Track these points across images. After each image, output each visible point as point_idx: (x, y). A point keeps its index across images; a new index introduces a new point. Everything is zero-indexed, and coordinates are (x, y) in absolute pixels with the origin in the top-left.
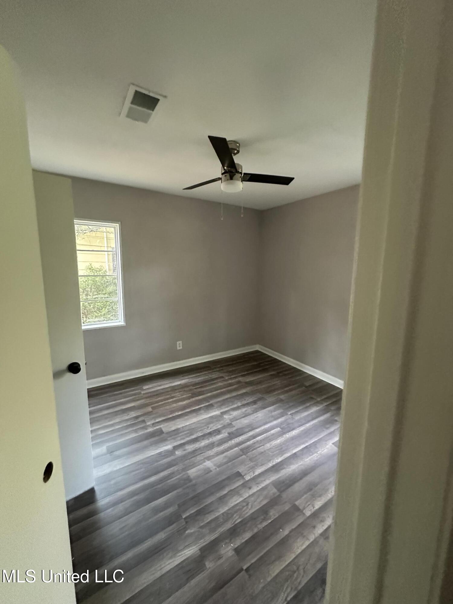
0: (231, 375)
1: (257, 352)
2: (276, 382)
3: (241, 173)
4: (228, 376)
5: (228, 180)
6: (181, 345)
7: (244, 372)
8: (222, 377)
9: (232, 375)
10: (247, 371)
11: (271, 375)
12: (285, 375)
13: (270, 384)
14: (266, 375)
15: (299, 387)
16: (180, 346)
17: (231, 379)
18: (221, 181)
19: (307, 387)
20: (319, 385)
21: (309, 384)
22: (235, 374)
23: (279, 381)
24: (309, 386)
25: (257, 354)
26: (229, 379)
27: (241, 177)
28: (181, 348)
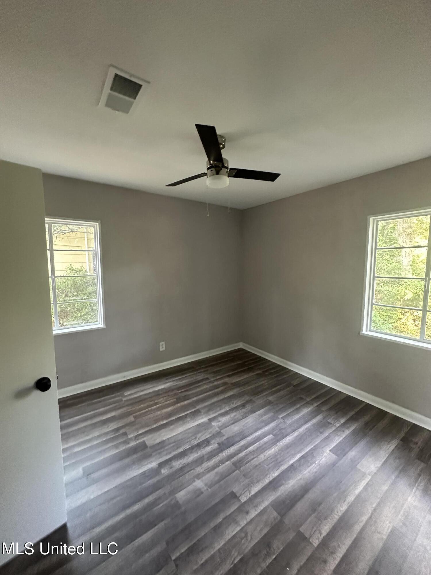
0: (216, 377)
1: (241, 350)
2: (263, 382)
3: (227, 168)
4: (213, 377)
5: (214, 175)
6: (164, 346)
8: (207, 379)
9: (218, 375)
10: (233, 370)
12: (271, 374)
13: (257, 385)
15: (287, 386)
16: (163, 348)
17: (217, 380)
18: (206, 176)
19: (294, 386)
20: (307, 384)
21: (296, 383)
22: (221, 375)
23: (266, 381)
24: (296, 385)
25: (241, 352)
26: (214, 380)
27: (227, 172)
28: (164, 349)
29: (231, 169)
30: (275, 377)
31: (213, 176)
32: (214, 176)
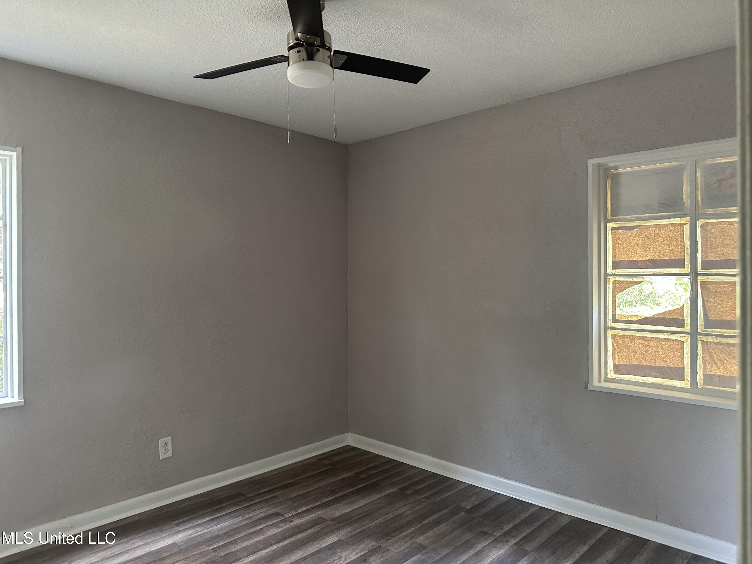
0: (297, 508)
1: (348, 449)
2: (403, 510)
3: (329, 49)
4: (291, 510)
5: (303, 60)
6: (170, 447)
7: (327, 497)
8: (277, 514)
9: (301, 506)
10: (333, 492)
11: (388, 495)
12: (417, 492)
13: (390, 516)
14: (378, 496)
15: (453, 513)
16: (166, 451)
17: (298, 515)
19: (468, 511)
20: (493, 505)
21: (471, 506)
22: (308, 505)
23: (406, 508)
24: (471, 508)
25: (348, 455)
26: (293, 516)
27: (329, 57)
28: (170, 454)
29: (336, 52)
30: (426, 498)
31: (300, 63)
32: (303, 62)
